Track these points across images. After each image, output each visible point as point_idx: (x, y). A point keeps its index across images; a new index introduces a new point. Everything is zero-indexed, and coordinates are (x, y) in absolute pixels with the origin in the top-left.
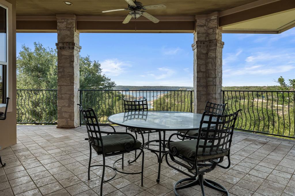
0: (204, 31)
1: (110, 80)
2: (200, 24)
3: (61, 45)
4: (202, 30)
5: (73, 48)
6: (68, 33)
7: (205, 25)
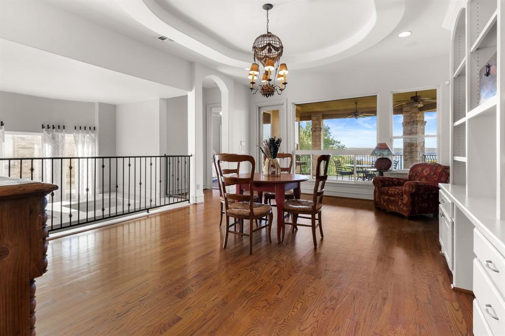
0: (409, 115)
1: (339, 143)
2: (406, 110)
3: (314, 129)
4: (408, 114)
5: (321, 131)
6: (318, 122)
7: (410, 111)
